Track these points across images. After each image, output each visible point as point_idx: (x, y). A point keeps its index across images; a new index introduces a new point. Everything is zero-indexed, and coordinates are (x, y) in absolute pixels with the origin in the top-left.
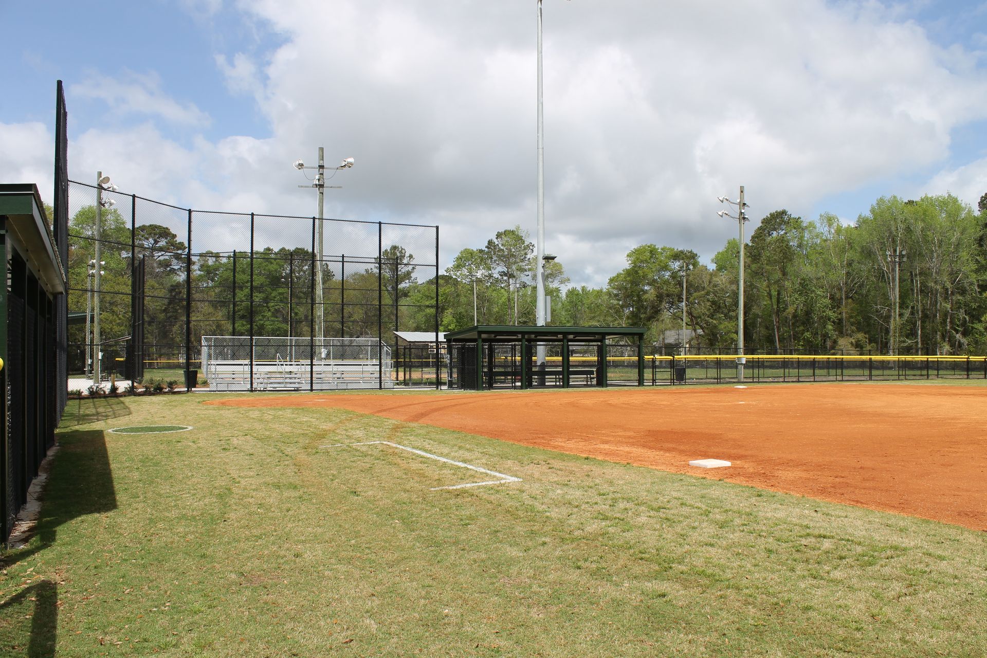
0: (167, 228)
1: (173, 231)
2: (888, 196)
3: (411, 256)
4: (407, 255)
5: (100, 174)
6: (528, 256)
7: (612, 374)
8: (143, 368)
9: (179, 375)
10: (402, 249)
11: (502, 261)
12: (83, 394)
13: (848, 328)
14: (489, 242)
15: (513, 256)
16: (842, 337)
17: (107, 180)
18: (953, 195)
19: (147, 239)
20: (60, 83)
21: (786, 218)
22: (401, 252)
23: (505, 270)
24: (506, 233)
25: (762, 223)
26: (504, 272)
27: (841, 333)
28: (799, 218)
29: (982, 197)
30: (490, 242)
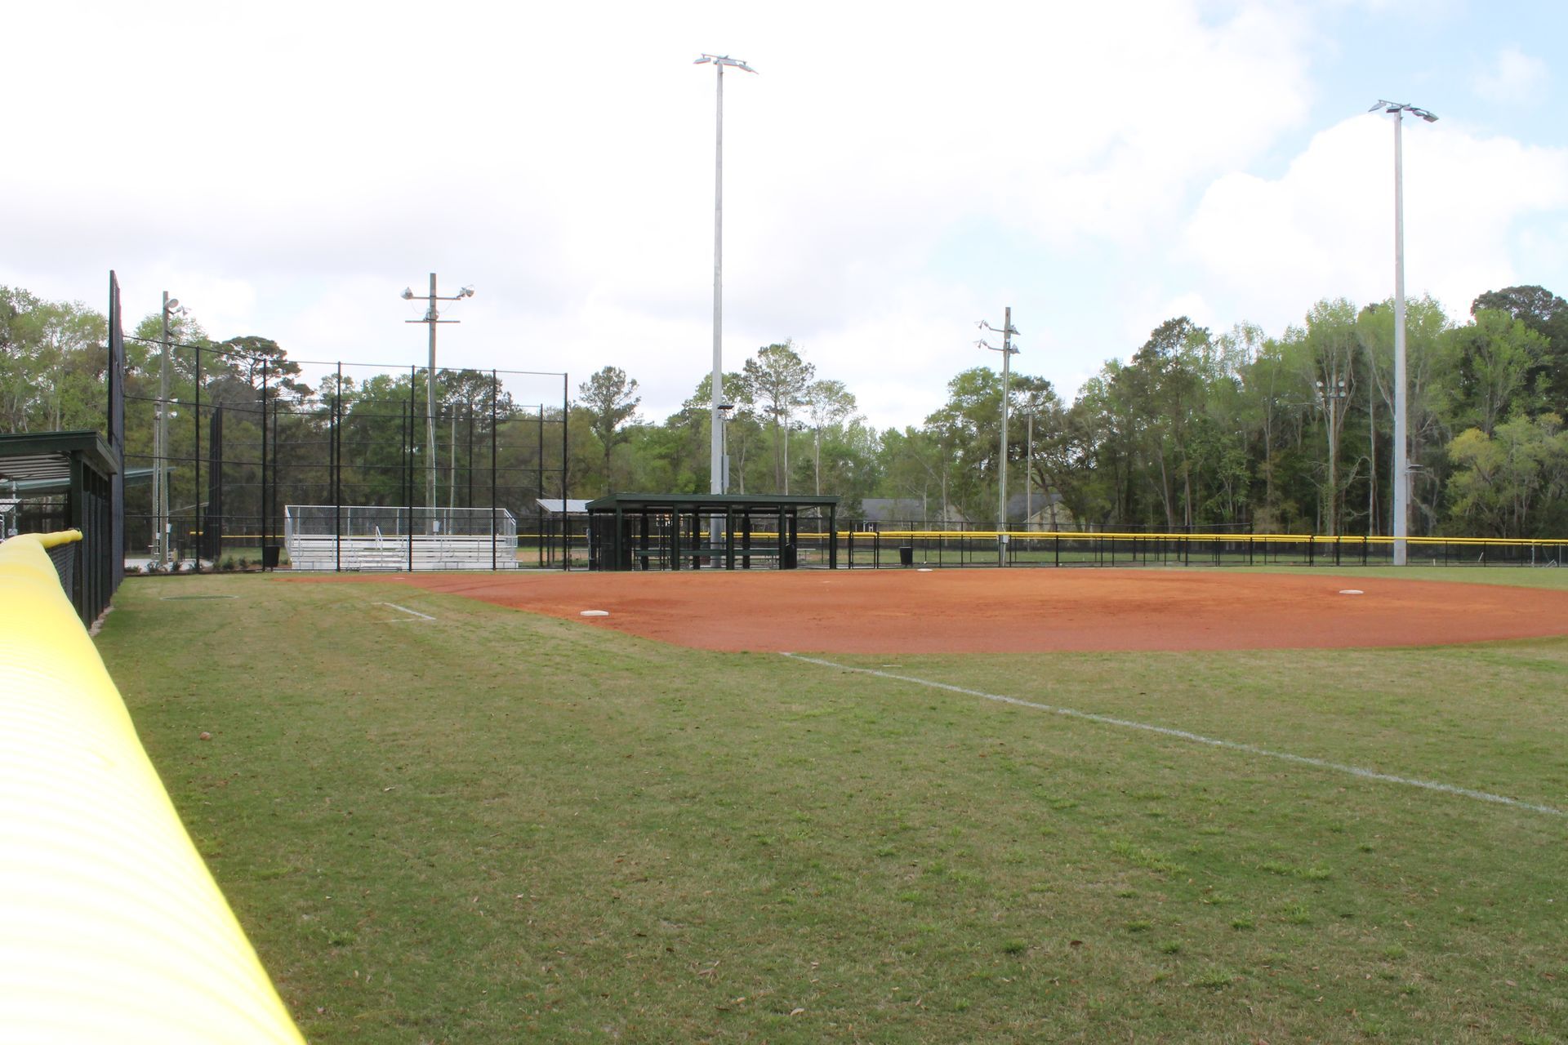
0: (273, 342)
1: (281, 346)
2: (1332, 299)
3: (634, 383)
4: (628, 380)
5: (166, 294)
6: (806, 384)
7: (802, 554)
8: (220, 545)
9: (256, 555)
10: (620, 372)
11: (767, 390)
12: (142, 571)
13: (1271, 493)
14: (747, 362)
15: (784, 382)
16: (1262, 507)
17: (175, 302)
18: (1434, 297)
19: (244, 357)
20: (112, 273)
21: (1187, 327)
22: (618, 376)
23: (772, 404)
24: (775, 349)
25: (1153, 335)
26: (770, 407)
27: (1261, 502)
28: (1207, 329)
29: (1476, 300)
30: (749, 363)
